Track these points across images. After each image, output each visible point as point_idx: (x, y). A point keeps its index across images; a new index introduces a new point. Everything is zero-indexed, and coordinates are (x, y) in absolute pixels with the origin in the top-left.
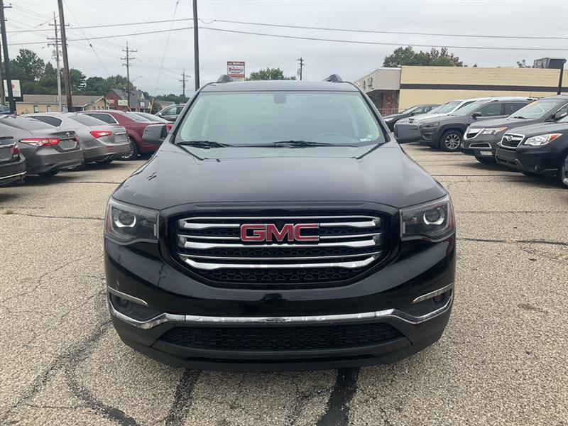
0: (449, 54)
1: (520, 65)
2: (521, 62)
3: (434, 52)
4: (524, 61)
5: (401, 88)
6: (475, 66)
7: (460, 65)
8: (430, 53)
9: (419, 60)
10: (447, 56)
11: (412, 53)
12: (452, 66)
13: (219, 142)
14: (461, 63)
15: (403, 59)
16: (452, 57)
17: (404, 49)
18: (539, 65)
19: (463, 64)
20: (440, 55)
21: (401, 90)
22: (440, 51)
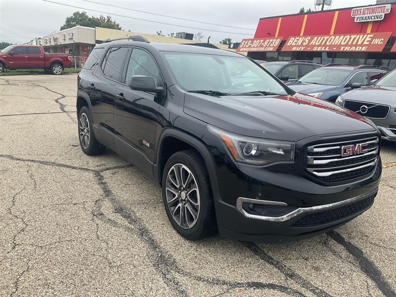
0: (113, 21)
1: (159, 34)
2: (159, 32)
3: (101, 17)
4: (160, 32)
5: (96, 43)
6: (130, 31)
7: (120, 29)
8: (99, 18)
9: (92, 22)
10: (111, 22)
11: (87, 17)
12: (115, 29)
13: (221, 92)
14: (120, 28)
15: (81, 21)
16: (115, 23)
17: (81, 13)
18: (180, 36)
19: (122, 29)
20: (106, 21)
21: (96, 44)
22: (106, 18)
